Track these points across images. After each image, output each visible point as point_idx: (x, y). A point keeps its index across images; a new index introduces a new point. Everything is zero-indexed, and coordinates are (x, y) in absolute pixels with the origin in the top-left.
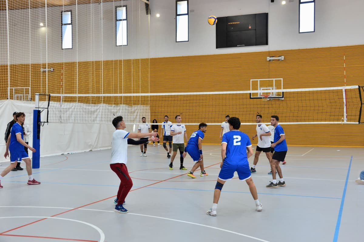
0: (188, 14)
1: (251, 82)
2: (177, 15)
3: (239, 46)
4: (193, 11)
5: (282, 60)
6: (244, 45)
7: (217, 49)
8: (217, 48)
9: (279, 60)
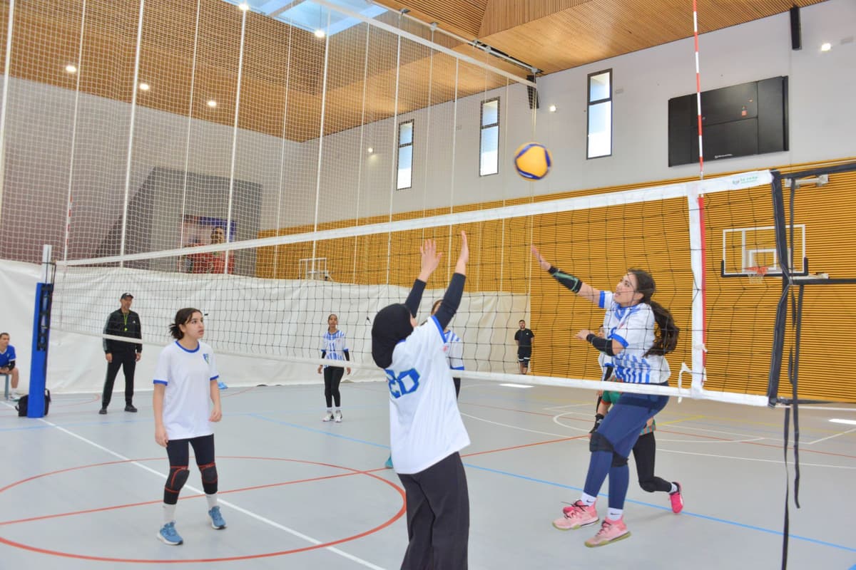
0: (610, 99)
1: (724, 234)
2: (590, 103)
3: (719, 158)
4: (621, 91)
5: (824, 185)
6: (730, 155)
7: (671, 168)
8: (670, 165)
9: (816, 185)
